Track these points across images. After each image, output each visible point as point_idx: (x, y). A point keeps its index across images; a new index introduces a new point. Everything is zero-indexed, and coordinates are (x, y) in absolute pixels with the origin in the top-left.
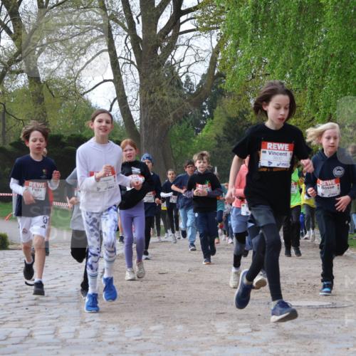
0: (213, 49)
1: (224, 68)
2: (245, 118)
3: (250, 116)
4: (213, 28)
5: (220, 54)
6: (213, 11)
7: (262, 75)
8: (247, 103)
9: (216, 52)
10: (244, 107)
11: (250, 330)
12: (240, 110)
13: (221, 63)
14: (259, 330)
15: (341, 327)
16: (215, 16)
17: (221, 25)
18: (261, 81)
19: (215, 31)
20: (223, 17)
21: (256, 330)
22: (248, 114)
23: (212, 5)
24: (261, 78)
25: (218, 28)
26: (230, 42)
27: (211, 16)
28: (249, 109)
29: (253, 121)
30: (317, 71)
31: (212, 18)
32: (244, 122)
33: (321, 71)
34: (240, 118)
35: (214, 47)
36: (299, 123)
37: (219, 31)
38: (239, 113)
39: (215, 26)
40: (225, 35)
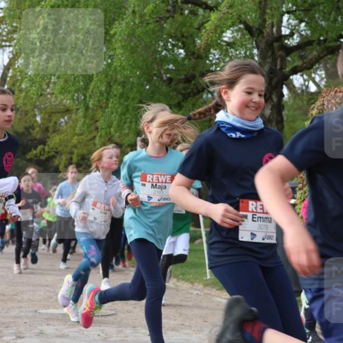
0: (4, 66)
1: (14, 85)
2: (30, 133)
3: (35, 131)
4: (6, 46)
5: (11, 71)
6: (6, 30)
7: (49, 94)
8: (33, 119)
9: (7, 68)
10: (30, 122)
11: (14, 337)
12: (27, 125)
13: (10, 79)
14: (23, 337)
15: (101, 334)
16: (8, 34)
17: (13, 44)
18: (48, 99)
19: (7, 48)
20: (15, 36)
21: (20, 337)
22: (34, 129)
23: (6, 24)
24: (49, 96)
25: (9, 46)
26: (21, 61)
27: (4, 33)
28: (35, 125)
29: (38, 136)
30: (101, 94)
31: (5, 36)
32: (30, 137)
33: (105, 94)
34: (26, 133)
35: (6, 64)
36: (81, 141)
37: (11, 49)
38: (26, 128)
39: (8, 44)
40: (17, 53)
